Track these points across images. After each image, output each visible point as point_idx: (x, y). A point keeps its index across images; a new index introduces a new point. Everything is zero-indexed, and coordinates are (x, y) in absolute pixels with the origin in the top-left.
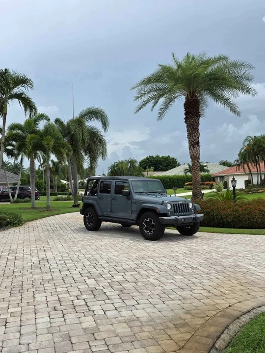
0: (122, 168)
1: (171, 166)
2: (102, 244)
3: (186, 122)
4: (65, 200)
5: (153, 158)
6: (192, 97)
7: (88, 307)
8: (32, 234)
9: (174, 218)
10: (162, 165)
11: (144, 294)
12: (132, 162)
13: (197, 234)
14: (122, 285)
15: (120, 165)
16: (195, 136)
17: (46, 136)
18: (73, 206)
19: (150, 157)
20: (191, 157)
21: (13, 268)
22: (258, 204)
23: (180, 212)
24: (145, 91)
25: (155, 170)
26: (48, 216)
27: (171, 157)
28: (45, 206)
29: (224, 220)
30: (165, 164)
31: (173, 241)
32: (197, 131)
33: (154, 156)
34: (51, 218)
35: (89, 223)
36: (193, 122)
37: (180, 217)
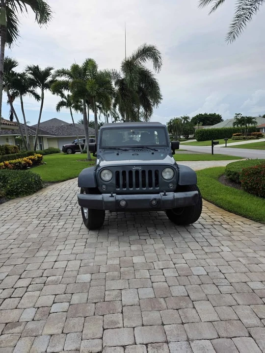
0: (177, 123)
5: (202, 115)
10: (209, 121)
12: (186, 118)
15: (175, 121)
19: (199, 114)
23: (130, 187)
27: (216, 114)
30: (212, 120)
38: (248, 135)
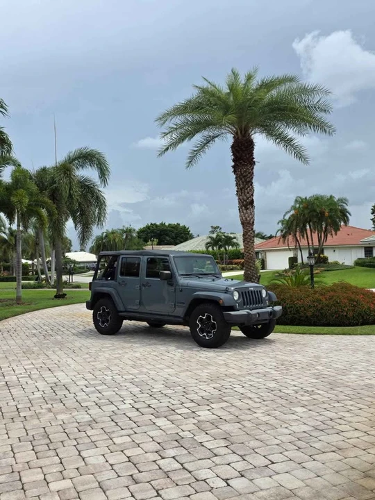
0: (114, 240)
1: (182, 237)
2: (138, 355)
3: (235, 172)
4: (34, 288)
5: (157, 226)
6: (244, 136)
7: (190, 472)
8: (12, 342)
9: (246, 313)
10: (169, 237)
11: (268, 443)
12: (128, 232)
13: (271, 336)
14: (220, 427)
15: (111, 236)
16: (248, 193)
17: (16, 189)
18: (56, 297)
19: (152, 224)
20: (243, 223)
21: (15, 403)
22: (344, 290)
23: (251, 304)
24: (176, 125)
25: (159, 244)
26: (23, 313)
27: (181, 225)
28: (14, 296)
29: (302, 314)
30: (173, 235)
31: (244, 349)
32: (251, 185)
33: (158, 223)
34: (29, 315)
35: (103, 323)
36: (245, 172)
37: (254, 312)
38: (228, 264)
